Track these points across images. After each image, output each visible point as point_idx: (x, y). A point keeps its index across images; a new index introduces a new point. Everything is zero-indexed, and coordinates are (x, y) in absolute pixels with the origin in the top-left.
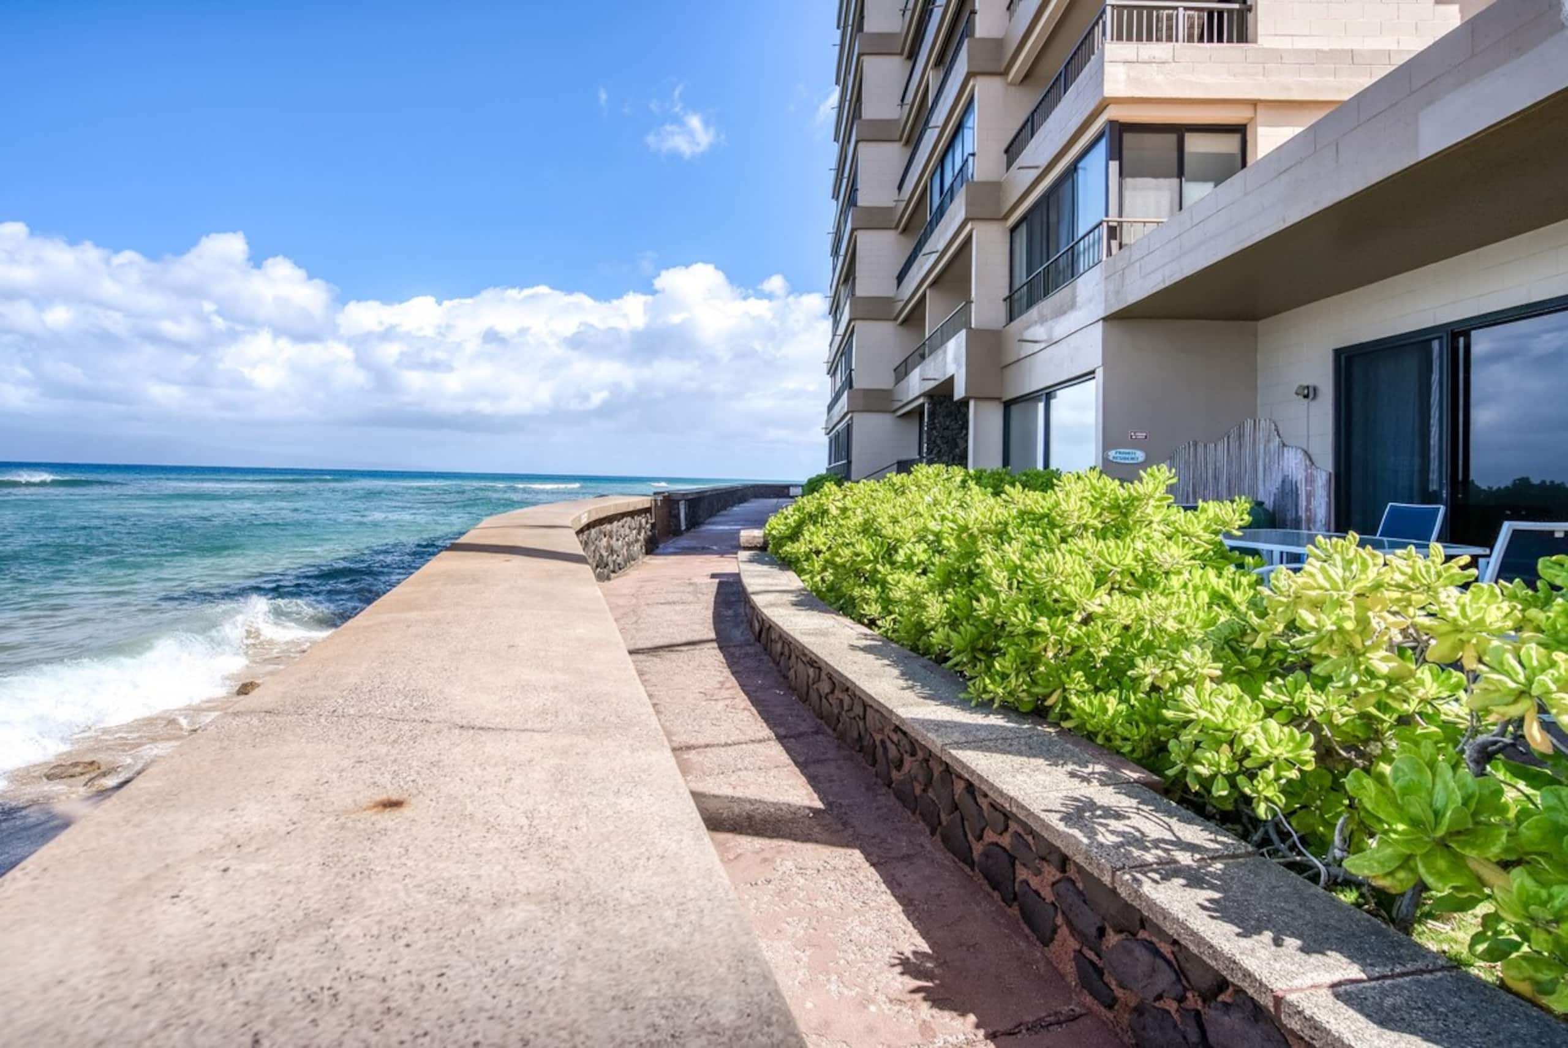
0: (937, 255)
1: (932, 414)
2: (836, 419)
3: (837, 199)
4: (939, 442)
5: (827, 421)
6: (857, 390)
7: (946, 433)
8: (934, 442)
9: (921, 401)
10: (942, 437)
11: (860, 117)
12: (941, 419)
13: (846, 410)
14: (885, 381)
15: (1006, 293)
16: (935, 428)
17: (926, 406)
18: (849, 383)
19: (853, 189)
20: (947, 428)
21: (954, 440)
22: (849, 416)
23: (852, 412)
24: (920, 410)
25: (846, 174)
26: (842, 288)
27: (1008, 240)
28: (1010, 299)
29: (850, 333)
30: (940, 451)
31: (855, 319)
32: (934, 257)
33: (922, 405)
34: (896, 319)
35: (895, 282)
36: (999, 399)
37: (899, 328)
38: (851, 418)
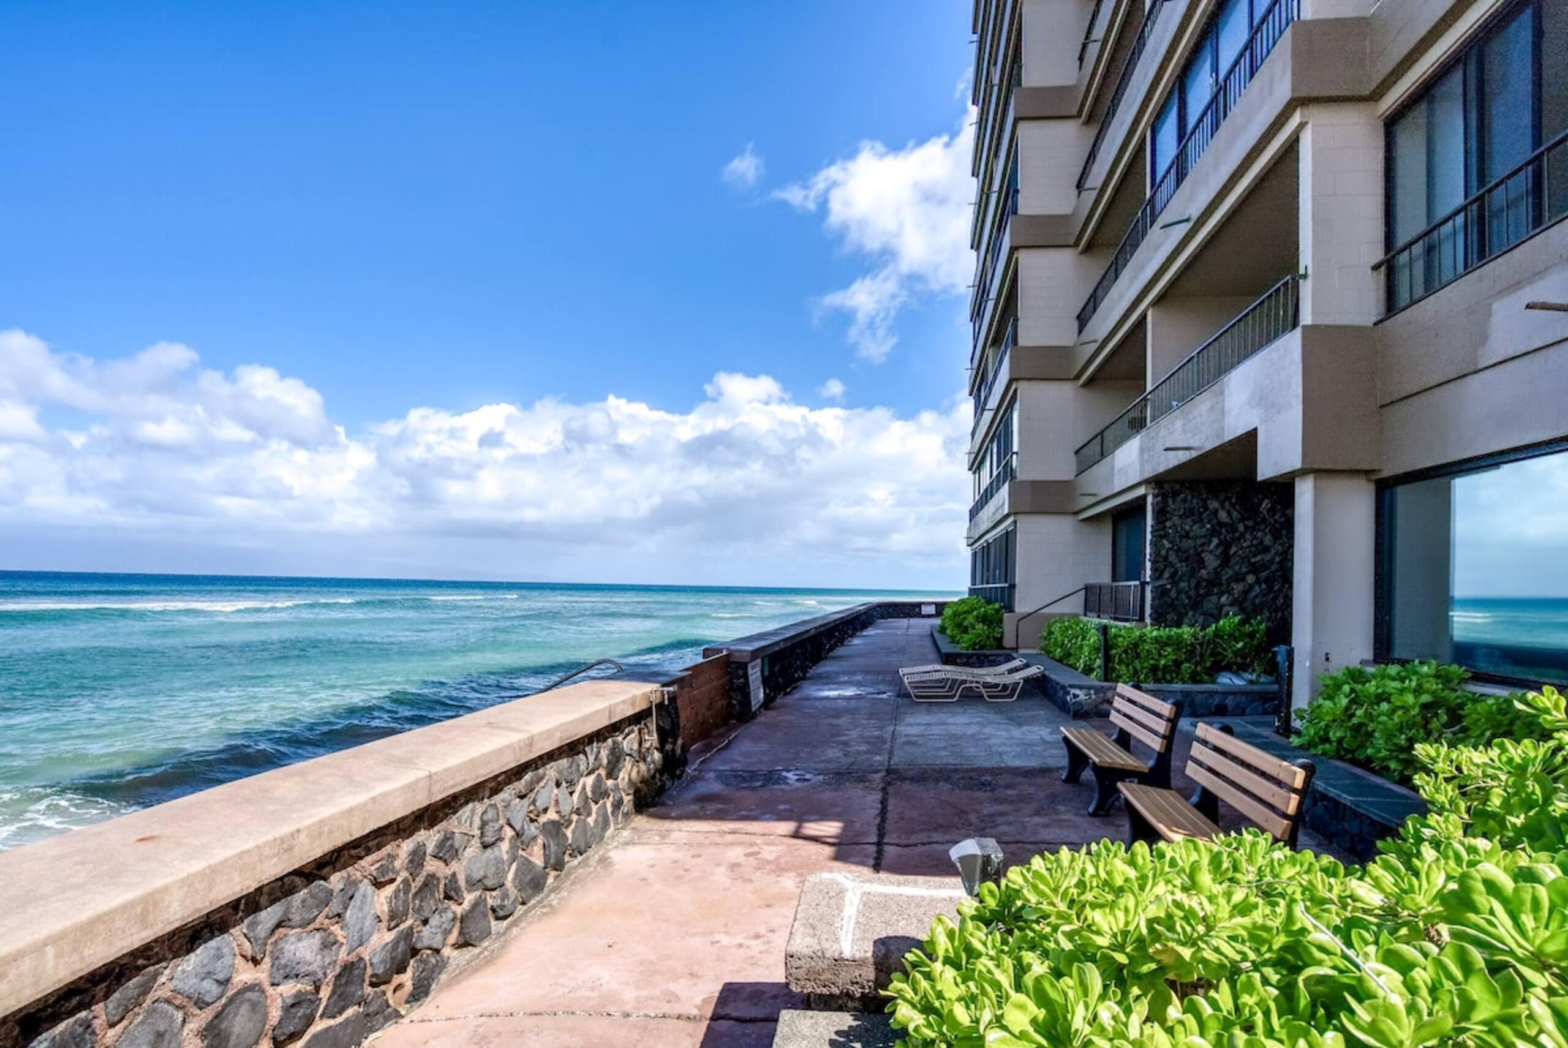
0: (1189, 225)
1: (1161, 513)
2: (984, 527)
3: (978, 249)
4: (1172, 558)
5: (969, 529)
6: (1022, 482)
7: (1187, 544)
8: (1166, 558)
9: (1141, 491)
10: (1179, 549)
11: (1019, 84)
12: (1176, 520)
13: (1006, 511)
14: (1062, 469)
15: (1378, 255)
16: (1166, 536)
17: (1150, 499)
18: (1007, 473)
19: (1010, 191)
20: (1187, 535)
21: (1199, 554)
22: (1011, 519)
23: (1016, 513)
24: (1136, 508)
25: (996, 186)
26: (990, 352)
27: (1381, 143)
28: (1389, 267)
29: (1009, 400)
30: (1173, 575)
31: (1017, 380)
32: (1182, 230)
33: (1144, 498)
34: (1077, 377)
35: (1076, 324)
36: (1367, 473)
37: (1083, 391)
38: (1015, 522)
